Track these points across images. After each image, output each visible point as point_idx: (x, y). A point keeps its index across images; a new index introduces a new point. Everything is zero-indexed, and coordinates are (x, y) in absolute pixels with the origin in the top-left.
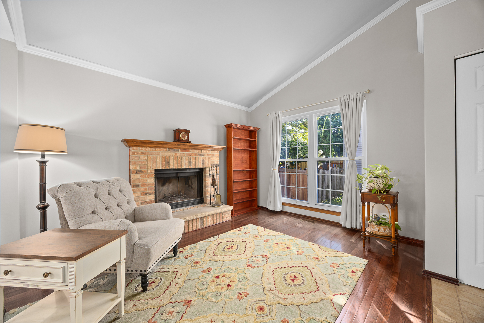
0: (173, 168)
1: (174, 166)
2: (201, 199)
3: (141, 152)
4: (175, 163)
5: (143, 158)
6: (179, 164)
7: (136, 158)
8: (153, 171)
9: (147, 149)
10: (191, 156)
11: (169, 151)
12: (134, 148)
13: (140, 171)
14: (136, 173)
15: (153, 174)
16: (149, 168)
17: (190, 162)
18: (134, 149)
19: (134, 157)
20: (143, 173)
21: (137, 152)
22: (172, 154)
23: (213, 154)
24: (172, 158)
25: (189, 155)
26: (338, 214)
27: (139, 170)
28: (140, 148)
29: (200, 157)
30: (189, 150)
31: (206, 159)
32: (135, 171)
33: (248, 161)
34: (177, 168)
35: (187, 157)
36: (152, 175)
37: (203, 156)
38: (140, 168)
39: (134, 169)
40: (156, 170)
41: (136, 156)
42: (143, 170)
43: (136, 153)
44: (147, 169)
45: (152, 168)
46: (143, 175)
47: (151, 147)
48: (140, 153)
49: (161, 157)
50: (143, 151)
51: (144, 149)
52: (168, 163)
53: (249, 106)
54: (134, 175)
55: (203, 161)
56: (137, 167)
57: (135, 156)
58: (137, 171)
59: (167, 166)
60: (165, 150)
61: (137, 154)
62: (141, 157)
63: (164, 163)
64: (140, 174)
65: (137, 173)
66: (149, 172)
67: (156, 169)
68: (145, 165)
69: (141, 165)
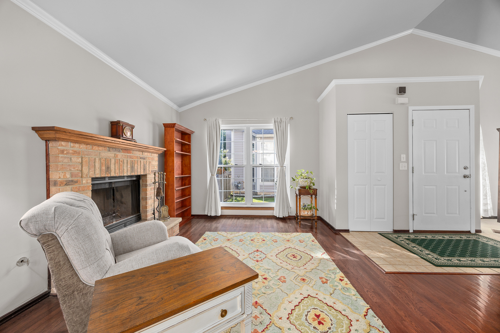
0: (114, 176)
1: (115, 173)
2: (138, 215)
3: (72, 150)
4: (116, 168)
5: (76, 160)
6: (121, 170)
7: (66, 160)
8: (90, 181)
9: (81, 147)
10: (133, 159)
11: (109, 151)
12: (63, 143)
13: (72, 181)
14: (66, 185)
15: (89, 185)
16: (85, 176)
17: (132, 168)
18: (62, 145)
19: (62, 159)
20: (76, 184)
21: (67, 150)
22: (113, 155)
23: (153, 158)
24: (113, 161)
25: (131, 157)
26: (272, 209)
27: (70, 179)
28: (72, 145)
29: (142, 160)
30: (131, 151)
31: (147, 164)
32: (63, 181)
33: (181, 167)
34: (118, 175)
35: (129, 160)
36: (89, 187)
37: (144, 159)
38: (72, 176)
39: (62, 177)
40: (93, 179)
41: (66, 156)
42: (75, 179)
43: (65, 152)
44: (82, 177)
45: (88, 177)
46: (76, 188)
47: (87, 144)
48: (71, 152)
49: (100, 159)
50: (75, 149)
51: (77, 146)
52: (108, 168)
53: (180, 106)
54: (63, 187)
55: (144, 166)
56: (67, 175)
57: (64, 157)
58: (66, 181)
59: (108, 173)
60: (105, 149)
61: (67, 153)
62: (72, 159)
63: (104, 168)
64: (70, 186)
65: (68, 185)
66: (84, 182)
67: (94, 177)
68: (78, 171)
69: (72, 172)
